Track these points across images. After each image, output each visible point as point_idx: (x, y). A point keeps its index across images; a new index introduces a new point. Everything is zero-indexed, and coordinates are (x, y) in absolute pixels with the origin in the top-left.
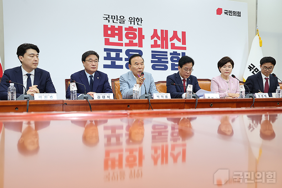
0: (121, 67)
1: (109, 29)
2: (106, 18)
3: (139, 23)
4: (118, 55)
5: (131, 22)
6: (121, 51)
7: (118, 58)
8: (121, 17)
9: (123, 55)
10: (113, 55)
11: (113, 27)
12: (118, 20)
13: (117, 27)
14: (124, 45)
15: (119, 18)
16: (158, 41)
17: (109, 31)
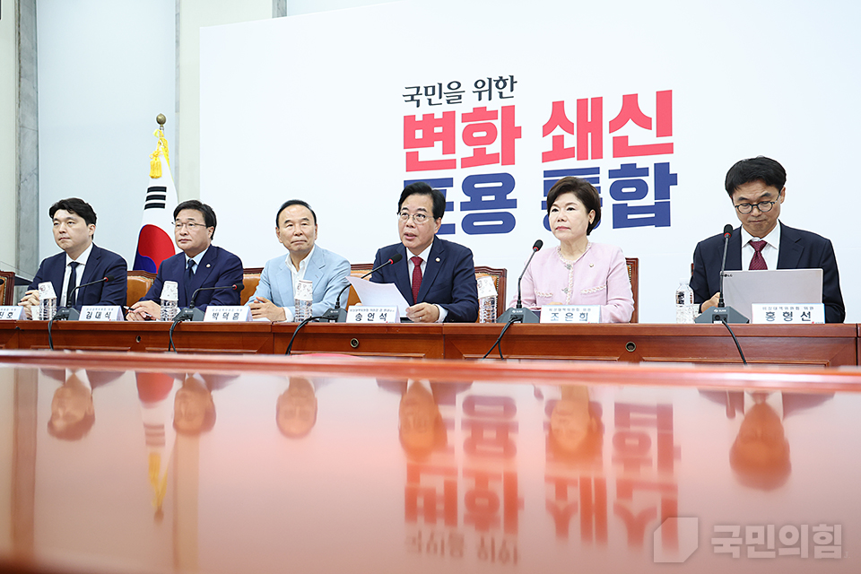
2: (409, 98)
5: (480, 93)
8: (452, 86)
11: (429, 117)
12: (443, 96)
13: (439, 115)
14: (459, 163)
15: (445, 89)
16: (567, 135)
17: (417, 132)
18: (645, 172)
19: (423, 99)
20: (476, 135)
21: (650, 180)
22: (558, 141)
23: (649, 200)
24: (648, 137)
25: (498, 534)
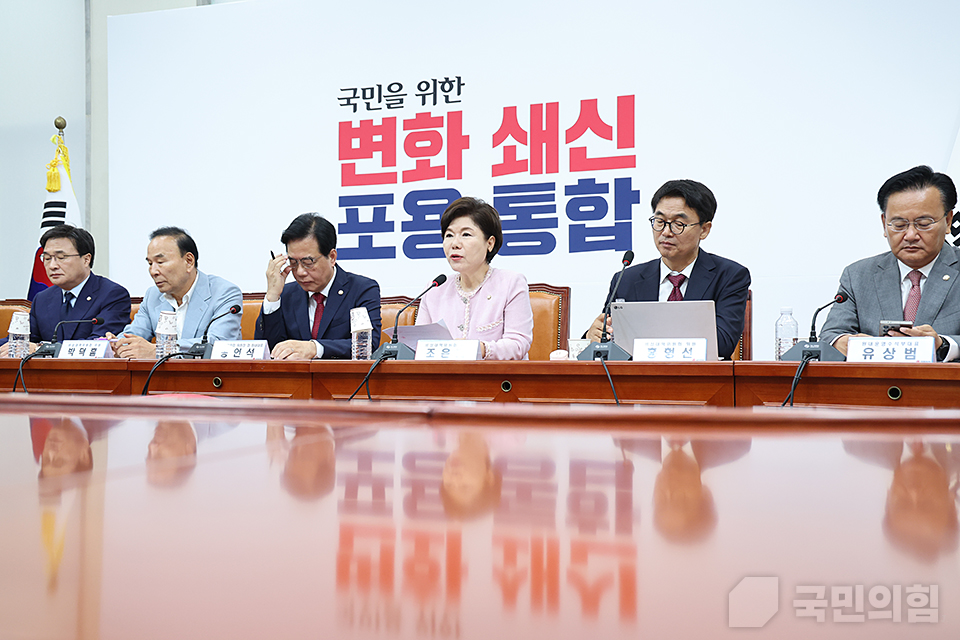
0: (388, 253)
1: (356, 133)
2: (345, 102)
3: (453, 95)
4: (379, 214)
5: (424, 96)
6: (389, 199)
7: (381, 224)
8: (393, 88)
9: (396, 213)
10: (366, 214)
11: (366, 124)
12: (383, 99)
13: (378, 122)
14: (400, 177)
15: (385, 92)
16: (520, 147)
17: (355, 140)
18: (604, 188)
19: (361, 103)
20: (419, 144)
21: (610, 198)
22: (510, 152)
23: (609, 220)
24: (607, 148)
25: (439, 603)
